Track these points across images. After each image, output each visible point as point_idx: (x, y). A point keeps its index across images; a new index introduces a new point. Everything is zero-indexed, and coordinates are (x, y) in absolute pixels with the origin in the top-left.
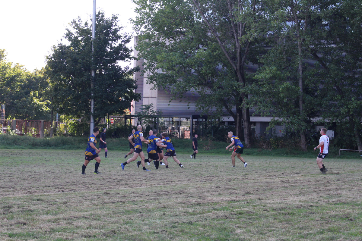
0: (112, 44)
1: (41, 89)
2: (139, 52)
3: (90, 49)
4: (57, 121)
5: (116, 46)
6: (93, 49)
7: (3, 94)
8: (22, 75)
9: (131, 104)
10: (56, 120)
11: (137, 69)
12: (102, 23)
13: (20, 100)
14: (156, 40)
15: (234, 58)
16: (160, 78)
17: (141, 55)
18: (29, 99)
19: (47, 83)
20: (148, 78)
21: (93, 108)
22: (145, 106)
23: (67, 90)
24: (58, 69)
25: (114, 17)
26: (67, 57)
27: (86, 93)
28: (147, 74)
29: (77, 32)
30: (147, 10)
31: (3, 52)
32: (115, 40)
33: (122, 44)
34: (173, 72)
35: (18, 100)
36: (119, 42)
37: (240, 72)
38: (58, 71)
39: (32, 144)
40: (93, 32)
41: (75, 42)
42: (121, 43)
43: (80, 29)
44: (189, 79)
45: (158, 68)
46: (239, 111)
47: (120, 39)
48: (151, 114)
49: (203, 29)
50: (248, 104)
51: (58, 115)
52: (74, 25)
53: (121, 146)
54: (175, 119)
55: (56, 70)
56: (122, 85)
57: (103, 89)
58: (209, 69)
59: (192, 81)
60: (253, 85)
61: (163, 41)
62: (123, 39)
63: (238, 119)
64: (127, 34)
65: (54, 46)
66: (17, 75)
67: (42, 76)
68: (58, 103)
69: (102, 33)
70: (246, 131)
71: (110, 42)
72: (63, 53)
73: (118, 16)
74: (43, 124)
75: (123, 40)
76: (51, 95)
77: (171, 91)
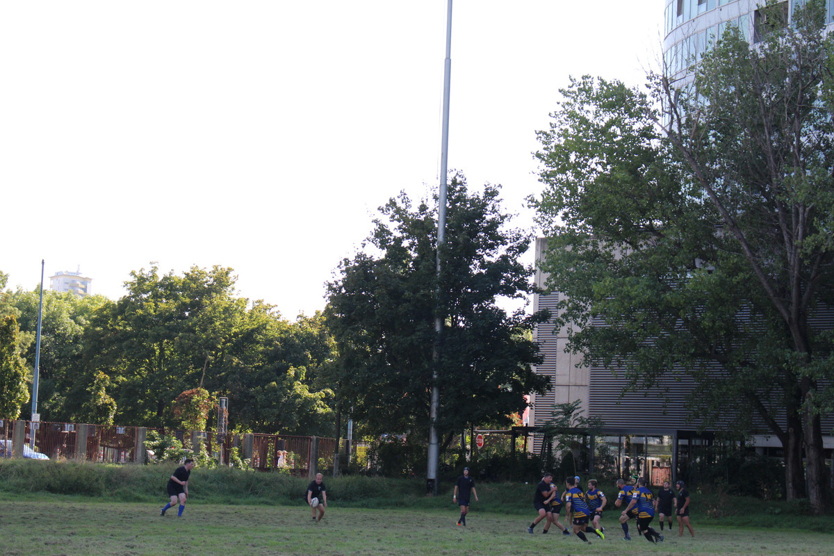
0: (485, 257)
1: (312, 362)
2: (548, 274)
3: (432, 267)
4: (350, 438)
5: (493, 260)
6: (439, 268)
7: (223, 373)
8: (270, 328)
9: (528, 401)
10: (345, 437)
11: (541, 316)
12: (461, 205)
13: (263, 387)
14: (590, 248)
15: (783, 292)
16: (599, 338)
17: (553, 282)
18: (284, 386)
19: (327, 349)
20: (569, 338)
21: (437, 409)
22: (562, 406)
23: (376, 364)
24: (355, 314)
25: (489, 191)
26: (378, 285)
27: (419, 373)
28: (569, 329)
29: (400, 228)
30: (570, 176)
31: (227, 273)
32: (491, 247)
33: (507, 256)
34: (631, 324)
35: (259, 388)
36: (502, 250)
37: (799, 327)
38: (354, 320)
39: (291, 494)
40: (440, 226)
41: (396, 253)
42: (505, 253)
43: (406, 220)
44: (671, 343)
45: (594, 315)
46: (795, 421)
47: (504, 243)
48: (577, 426)
49: (704, 221)
50: (818, 406)
51: (350, 424)
52: (391, 212)
53: (503, 502)
54: (633, 440)
55: (349, 317)
56: (507, 354)
57: (462, 363)
58: (719, 317)
59: (677, 346)
60: (831, 358)
61: (608, 250)
62: (509, 245)
63: (792, 441)
64: (521, 233)
65: (345, 260)
66: (258, 328)
67: (315, 332)
68: (354, 395)
69: (462, 229)
70: (810, 472)
71: (479, 252)
72: (368, 278)
73: (498, 189)
74: (317, 445)
75: (511, 247)
76: (337, 375)
77: (625, 369)
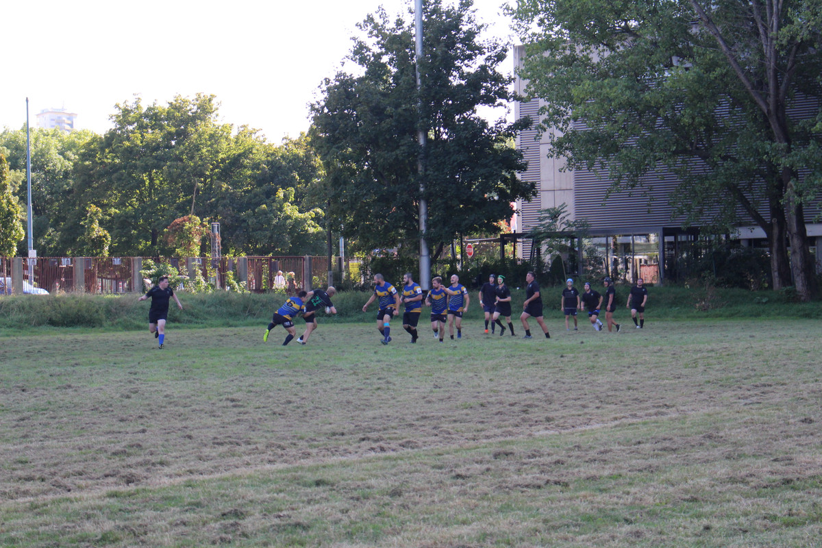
0: (464, 68)
1: (299, 183)
2: (528, 81)
3: (412, 82)
4: (342, 255)
5: (472, 71)
6: (419, 82)
7: (213, 199)
8: (256, 152)
9: (515, 209)
10: (337, 255)
11: (523, 124)
12: (437, 17)
13: (253, 210)
14: (568, 52)
15: (761, 85)
16: (581, 142)
17: (533, 89)
18: (274, 208)
19: (314, 169)
20: (551, 143)
21: (425, 222)
22: (548, 211)
23: (363, 181)
24: (339, 133)
26: (360, 103)
27: (406, 187)
28: (551, 134)
29: (378, 43)
31: (210, 100)
32: (470, 57)
33: (486, 66)
34: (612, 125)
35: (250, 211)
36: (480, 60)
37: (778, 118)
38: (338, 139)
40: (417, 40)
41: (376, 70)
42: (483, 63)
43: (384, 36)
44: (652, 142)
45: (575, 119)
46: (778, 212)
47: (482, 53)
48: (564, 229)
49: (679, 19)
50: (800, 195)
51: (342, 241)
52: (370, 28)
54: (620, 240)
55: (333, 136)
56: (491, 163)
57: (447, 174)
58: (699, 113)
59: (659, 144)
60: (811, 147)
61: (585, 53)
62: (487, 54)
63: (776, 231)
64: (498, 42)
65: (326, 79)
66: (244, 153)
67: (301, 153)
68: (343, 213)
69: (439, 42)
70: (795, 260)
71: (458, 63)
72: (349, 96)
74: (310, 264)
75: (489, 56)
76: (326, 194)
77: (608, 171)
